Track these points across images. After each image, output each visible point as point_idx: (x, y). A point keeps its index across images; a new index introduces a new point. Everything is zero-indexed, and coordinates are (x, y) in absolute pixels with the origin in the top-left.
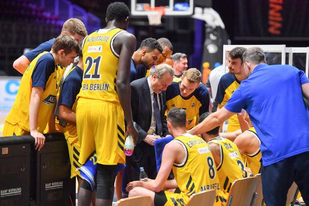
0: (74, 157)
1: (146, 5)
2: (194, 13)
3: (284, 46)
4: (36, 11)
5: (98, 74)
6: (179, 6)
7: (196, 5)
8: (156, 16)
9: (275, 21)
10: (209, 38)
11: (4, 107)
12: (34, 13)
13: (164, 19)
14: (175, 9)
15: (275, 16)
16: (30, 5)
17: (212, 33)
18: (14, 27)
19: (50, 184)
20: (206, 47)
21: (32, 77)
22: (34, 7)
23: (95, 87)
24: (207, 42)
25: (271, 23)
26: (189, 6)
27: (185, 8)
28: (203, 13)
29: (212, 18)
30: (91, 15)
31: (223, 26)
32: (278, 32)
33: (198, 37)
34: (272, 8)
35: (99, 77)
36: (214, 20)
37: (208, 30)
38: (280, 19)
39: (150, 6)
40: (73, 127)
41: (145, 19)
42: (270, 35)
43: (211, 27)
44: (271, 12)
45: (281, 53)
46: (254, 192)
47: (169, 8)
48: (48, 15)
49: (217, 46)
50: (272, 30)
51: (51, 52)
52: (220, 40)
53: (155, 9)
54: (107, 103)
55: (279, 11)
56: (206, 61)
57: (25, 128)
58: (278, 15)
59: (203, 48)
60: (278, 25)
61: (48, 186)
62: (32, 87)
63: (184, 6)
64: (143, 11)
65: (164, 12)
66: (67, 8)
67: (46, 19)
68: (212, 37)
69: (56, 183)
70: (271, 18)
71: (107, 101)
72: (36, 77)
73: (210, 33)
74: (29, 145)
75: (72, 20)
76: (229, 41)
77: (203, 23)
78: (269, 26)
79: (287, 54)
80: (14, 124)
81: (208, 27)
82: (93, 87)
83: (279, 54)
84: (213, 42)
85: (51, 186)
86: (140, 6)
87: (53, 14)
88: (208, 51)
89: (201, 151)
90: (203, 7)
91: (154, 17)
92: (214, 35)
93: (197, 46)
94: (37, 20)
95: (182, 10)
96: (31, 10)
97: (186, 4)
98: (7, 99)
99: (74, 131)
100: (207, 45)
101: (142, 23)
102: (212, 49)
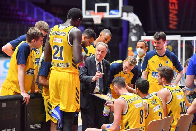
0: (48, 108)
1: (92, 11)
2: (122, 16)
3: (179, 36)
4: (23, 16)
5: (62, 57)
6: (112, 12)
7: (123, 11)
8: (98, 18)
9: (173, 21)
10: (132, 32)
11: (3, 77)
12: (21, 17)
13: (103, 20)
14: (110, 14)
15: (173, 18)
16: (19, 13)
17: (134, 28)
18: (8, 26)
19: (33, 126)
20: (130, 37)
21: (17, 58)
22: (21, 14)
23: (60, 65)
24: (131, 34)
25: (171, 22)
26: (119, 12)
27: (116, 13)
28: (128, 16)
29: (133, 19)
30: (57, 18)
31: (140, 24)
32: (175, 28)
33: (125, 31)
34: (171, 13)
35: (63, 59)
36: (135, 20)
37: (131, 27)
38: (176, 19)
39: (94, 12)
40: (47, 89)
41: (91, 20)
42: (170, 29)
43: (133, 25)
44: (171, 15)
45: (178, 41)
46: (162, 129)
47: (106, 13)
48: (30, 18)
49: (137, 36)
50: (171, 26)
51: (26, 42)
52: (139, 33)
53: (98, 14)
54: (69, 74)
55: (176, 15)
56: (131, 46)
57: (16, 90)
58: (175, 16)
59: (128, 38)
60: (175, 23)
61: (32, 127)
62: (18, 65)
63: (116, 12)
64: (90, 15)
65: (103, 16)
66: (42, 14)
67: (28, 21)
68: (134, 31)
69: (37, 125)
70: (171, 19)
71: (68, 72)
72: (19, 58)
73: (132, 28)
74: (20, 100)
75: (41, 22)
76: (145, 34)
77: (128, 22)
78: (170, 24)
79: (182, 41)
80: (8, 88)
81: (131, 25)
82: (59, 65)
83: (177, 41)
84: (135, 34)
85: (34, 126)
86: (88, 13)
87: (33, 18)
88: (131, 40)
89: (137, 106)
90: (128, 12)
91: (97, 19)
92: (135, 30)
93: (124, 37)
94: (23, 22)
95: (115, 15)
96: (19, 16)
97: (117, 11)
98: (4, 72)
99: (48, 92)
100: (131, 37)
101: (89, 23)
102: (133, 39)
